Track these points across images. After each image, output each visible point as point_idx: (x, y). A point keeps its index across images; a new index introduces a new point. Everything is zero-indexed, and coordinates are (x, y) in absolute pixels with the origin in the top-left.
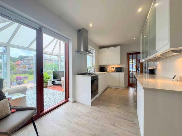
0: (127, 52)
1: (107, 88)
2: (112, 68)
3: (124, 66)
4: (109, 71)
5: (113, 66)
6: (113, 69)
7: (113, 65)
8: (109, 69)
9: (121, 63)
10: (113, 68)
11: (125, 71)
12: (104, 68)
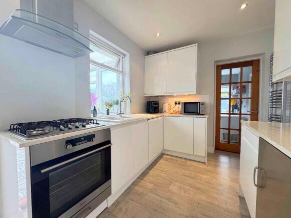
0: (216, 62)
1: (161, 156)
2: (176, 103)
3: (207, 99)
4: (167, 111)
5: (178, 100)
6: (177, 105)
7: (177, 96)
8: (168, 105)
9: (199, 92)
10: (179, 103)
11: (208, 111)
12: (156, 103)
